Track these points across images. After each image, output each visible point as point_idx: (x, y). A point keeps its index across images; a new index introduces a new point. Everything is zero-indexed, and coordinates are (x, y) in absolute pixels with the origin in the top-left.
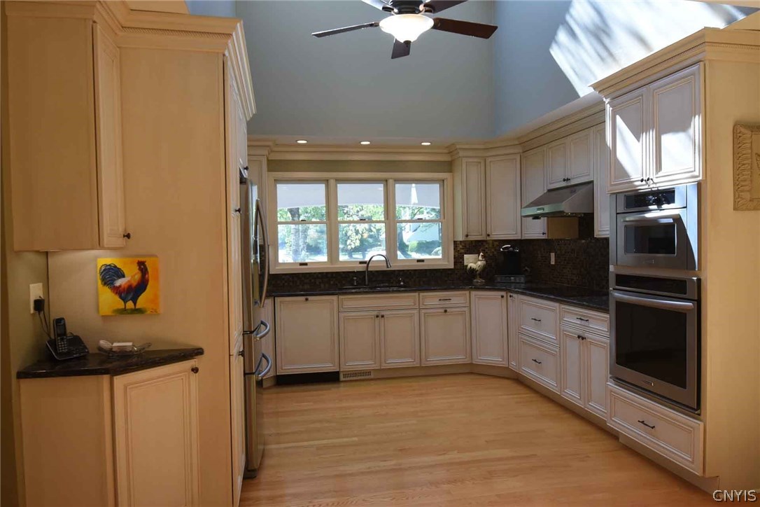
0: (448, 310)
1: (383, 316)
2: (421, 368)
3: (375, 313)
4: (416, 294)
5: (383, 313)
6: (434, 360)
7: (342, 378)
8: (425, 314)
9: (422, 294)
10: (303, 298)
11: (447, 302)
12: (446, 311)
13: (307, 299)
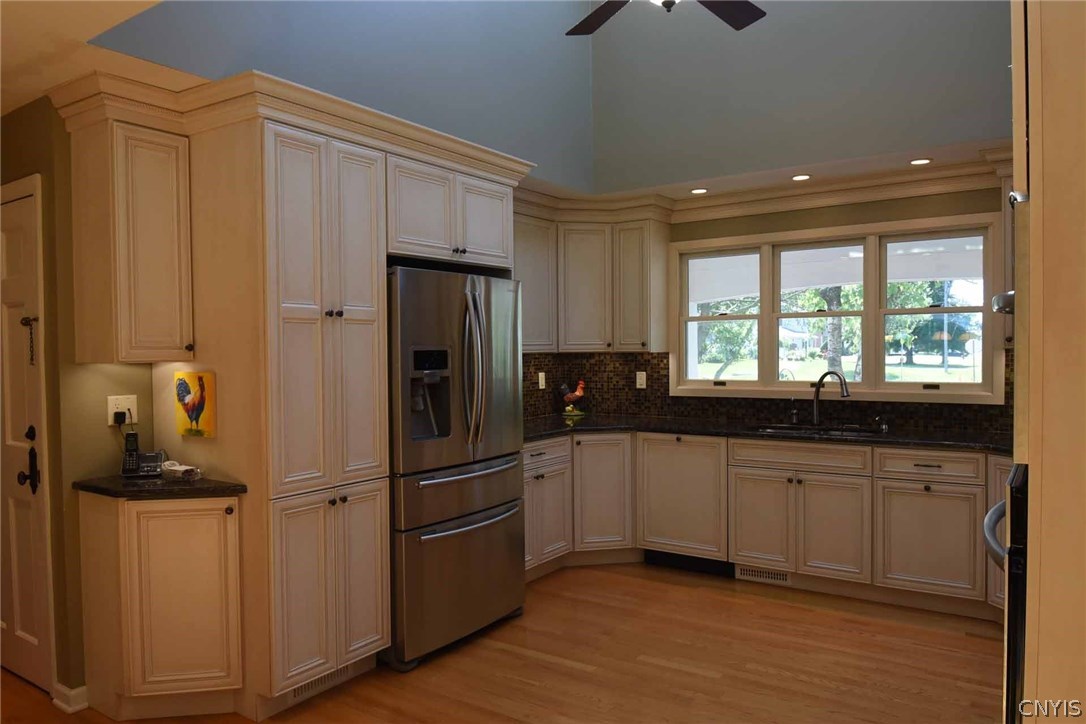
0: (934, 487)
1: (799, 482)
2: (872, 587)
3: (789, 475)
4: (868, 449)
5: (802, 476)
6: (902, 578)
7: (738, 575)
8: (884, 488)
9: (879, 450)
10: (675, 436)
11: (935, 471)
12: (927, 489)
13: (678, 439)
